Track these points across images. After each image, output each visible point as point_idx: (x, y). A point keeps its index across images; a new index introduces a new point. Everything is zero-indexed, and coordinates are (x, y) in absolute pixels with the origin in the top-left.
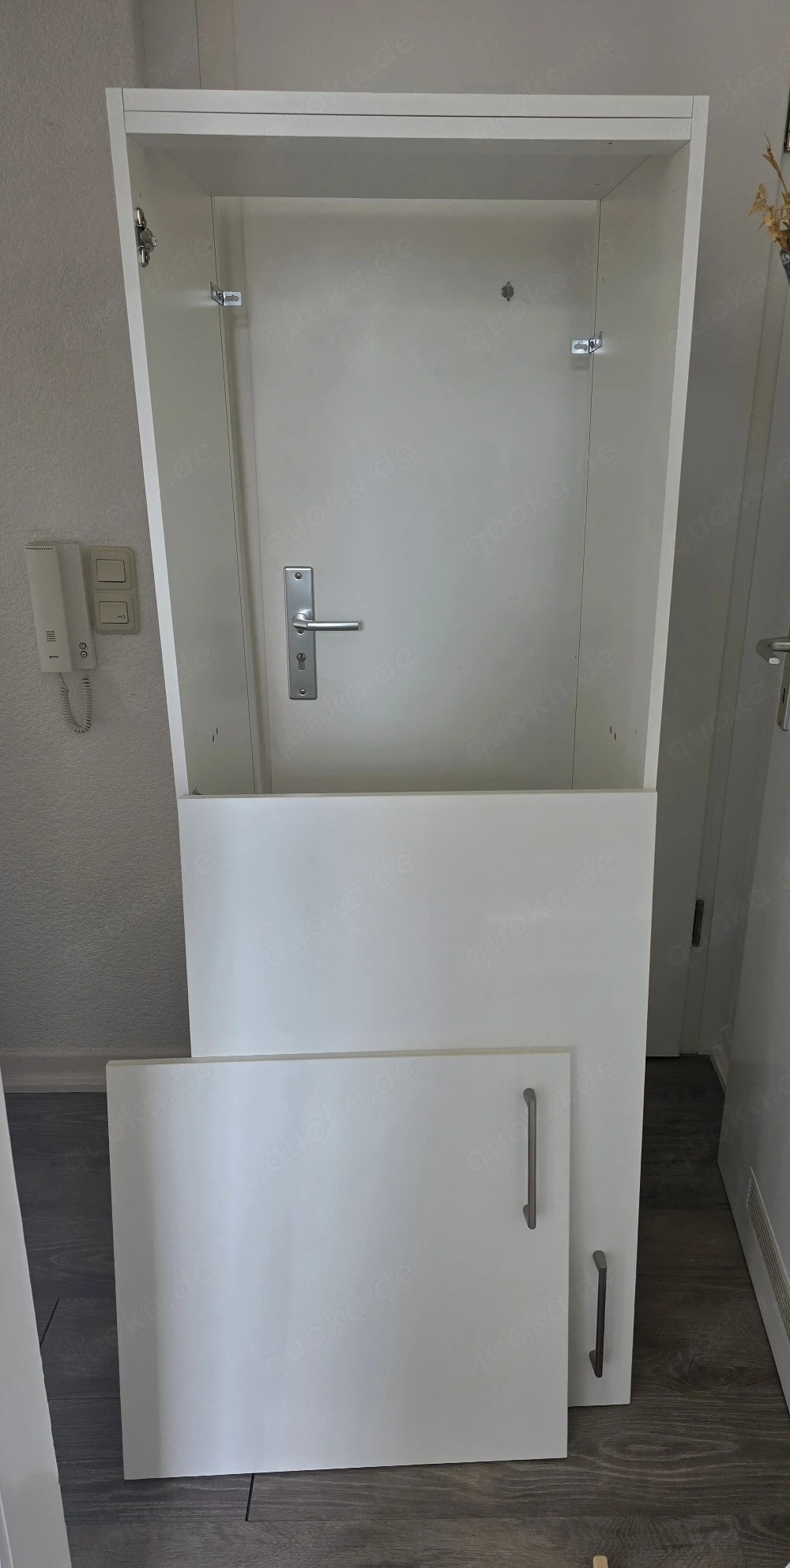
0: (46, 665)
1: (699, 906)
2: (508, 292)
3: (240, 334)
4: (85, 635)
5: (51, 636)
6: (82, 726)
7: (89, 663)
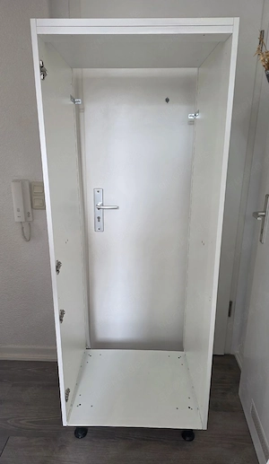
0: (17, 220)
1: (231, 303)
2: (167, 100)
3: (81, 114)
4: (29, 210)
5: (18, 210)
6: (27, 239)
7: (30, 219)
